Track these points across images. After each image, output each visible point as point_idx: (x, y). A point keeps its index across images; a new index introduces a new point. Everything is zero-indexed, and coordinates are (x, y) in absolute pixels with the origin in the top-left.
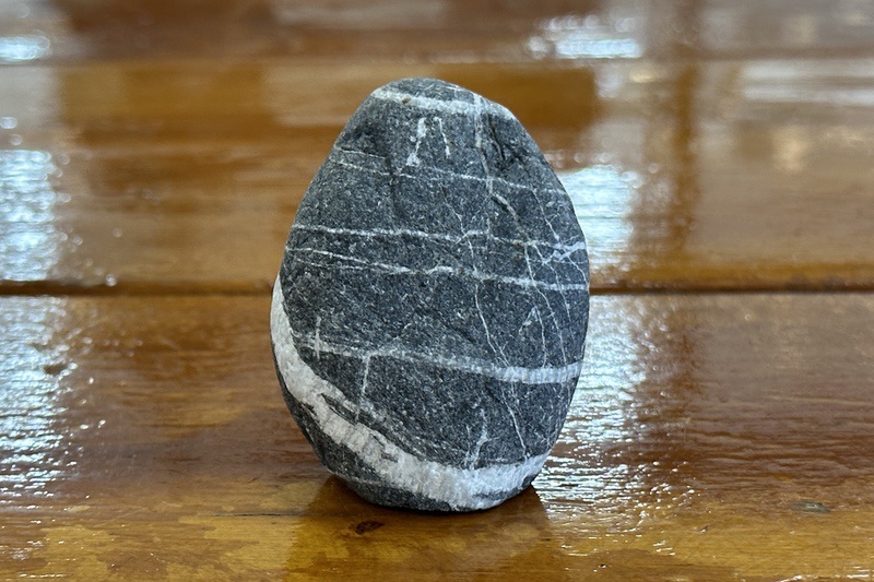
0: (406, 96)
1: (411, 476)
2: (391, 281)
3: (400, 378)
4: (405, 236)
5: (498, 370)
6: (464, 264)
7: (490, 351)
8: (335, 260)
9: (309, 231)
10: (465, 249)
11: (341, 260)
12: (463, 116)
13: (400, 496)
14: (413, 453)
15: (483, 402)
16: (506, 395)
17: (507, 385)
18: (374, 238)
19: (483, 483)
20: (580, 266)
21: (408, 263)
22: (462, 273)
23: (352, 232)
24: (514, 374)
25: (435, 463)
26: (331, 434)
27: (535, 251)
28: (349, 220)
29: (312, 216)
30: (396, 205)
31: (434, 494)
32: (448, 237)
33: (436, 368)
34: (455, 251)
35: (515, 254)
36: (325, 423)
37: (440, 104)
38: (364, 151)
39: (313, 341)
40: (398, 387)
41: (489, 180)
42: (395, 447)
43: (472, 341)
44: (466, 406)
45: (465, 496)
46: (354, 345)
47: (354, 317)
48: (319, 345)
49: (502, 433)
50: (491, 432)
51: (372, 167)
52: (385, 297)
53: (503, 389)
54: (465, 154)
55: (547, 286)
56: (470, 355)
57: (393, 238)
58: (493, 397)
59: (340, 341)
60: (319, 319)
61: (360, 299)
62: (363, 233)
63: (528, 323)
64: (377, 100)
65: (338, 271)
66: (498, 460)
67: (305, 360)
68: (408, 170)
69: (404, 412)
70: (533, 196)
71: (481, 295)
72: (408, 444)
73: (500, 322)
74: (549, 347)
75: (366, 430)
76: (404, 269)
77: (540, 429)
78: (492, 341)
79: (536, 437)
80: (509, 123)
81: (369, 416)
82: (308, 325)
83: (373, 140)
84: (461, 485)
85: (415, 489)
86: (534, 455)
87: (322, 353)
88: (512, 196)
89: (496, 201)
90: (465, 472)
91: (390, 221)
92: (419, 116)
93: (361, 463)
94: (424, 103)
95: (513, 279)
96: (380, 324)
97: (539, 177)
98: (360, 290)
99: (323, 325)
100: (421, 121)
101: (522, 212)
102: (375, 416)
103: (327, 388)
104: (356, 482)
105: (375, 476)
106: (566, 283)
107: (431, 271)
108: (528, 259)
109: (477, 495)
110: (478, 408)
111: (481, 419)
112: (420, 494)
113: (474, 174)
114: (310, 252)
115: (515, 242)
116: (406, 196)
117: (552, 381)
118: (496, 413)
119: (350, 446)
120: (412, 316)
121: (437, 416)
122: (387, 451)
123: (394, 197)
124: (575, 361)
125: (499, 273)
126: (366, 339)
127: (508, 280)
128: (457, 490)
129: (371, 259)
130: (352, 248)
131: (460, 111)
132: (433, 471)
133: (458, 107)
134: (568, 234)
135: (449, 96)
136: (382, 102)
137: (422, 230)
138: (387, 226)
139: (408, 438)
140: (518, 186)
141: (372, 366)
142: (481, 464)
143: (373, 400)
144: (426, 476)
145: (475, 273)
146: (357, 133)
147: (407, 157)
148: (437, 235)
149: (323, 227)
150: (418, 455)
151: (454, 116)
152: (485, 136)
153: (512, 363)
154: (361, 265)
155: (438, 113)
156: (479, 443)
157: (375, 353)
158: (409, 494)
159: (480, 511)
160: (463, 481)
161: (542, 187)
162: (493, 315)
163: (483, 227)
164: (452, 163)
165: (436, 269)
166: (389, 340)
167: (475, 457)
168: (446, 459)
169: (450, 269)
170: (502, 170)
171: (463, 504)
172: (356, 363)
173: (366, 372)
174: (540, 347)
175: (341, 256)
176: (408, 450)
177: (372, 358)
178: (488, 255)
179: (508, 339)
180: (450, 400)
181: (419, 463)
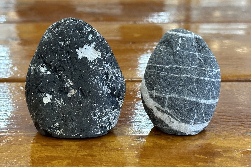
0: (176, 33)
1: (177, 126)
2: (173, 78)
3: (175, 102)
4: (177, 67)
5: (200, 100)
6: (191, 74)
7: (198, 95)
8: (159, 73)
9: (152, 66)
10: (191, 70)
11: (161, 73)
12: (190, 38)
13: (174, 131)
14: (178, 121)
15: (196, 108)
16: (201, 106)
17: (201, 104)
18: (169, 67)
19: (194, 128)
20: (219, 75)
21: (177, 74)
22: (191, 76)
23: (164, 66)
24: (203, 101)
25: (183, 123)
26: (157, 116)
27: (208, 71)
28: (163, 63)
29: (153, 62)
30: (174, 60)
31: (182, 131)
32: (187, 67)
33: (184, 100)
34: (189, 71)
35: (204, 72)
36: (155, 113)
37: (185, 35)
38: (166, 46)
39: (153, 93)
40: (175, 104)
42: (173, 119)
43: (193, 93)
44: (191, 109)
45: (190, 131)
46: (164, 94)
47: (164, 87)
48: (155, 94)
49: (200, 116)
50: (197, 115)
51: (168, 50)
52: (172, 82)
53: (201, 105)
54: (191, 47)
55: (211, 80)
56: (193, 96)
57: (174, 68)
58: (198, 106)
59: (160, 93)
60: (155, 87)
61: (166, 82)
62: (166, 66)
63: (207, 89)
64: (168, 34)
65: (160, 76)
66: (199, 122)
67: (151, 97)
68: (177, 51)
69: (176, 110)
70: (208, 57)
71: (195, 82)
73: (200, 88)
74: (212, 95)
75: (166, 115)
76: (176, 75)
77: (209, 115)
78: (198, 93)
79: (207, 117)
80: (201, 40)
81: (167, 111)
82: (152, 89)
83: (168, 44)
85: (178, 130)
86: (207, 121)
87: (156, 96)
88: (202, 58)
89: (199, 59)
90: (190, 125)
91: (173, 63)
92: (179, 38)
93: (164, 123)
94: (181, 34)
95: (203, 78)
96: (170, 89)
97: (209, 53)
99: (156, 89)
100: (180, 39)
101: (205, 61)
102: (169, 111)
103: (156, 104)
104: (163, 128)
105: (168, 126)
106: (216, 79)
107: (183, 76)
108: (207, 73)
109: (193, 131)
110: (194, 110)
111: (195, 112)
112: (179, 131)
113: (193, 52)
114: (153, 71)
115: (203, 69)
116: (177, 57)
117: (212, 103)
118: (199, 111)
119: (162, 119)
120: (178, 87)
121: (184, 111)
122: (171, 120)
123: (174, 58)
124: (217, 98)
125: (200, 76)
126: (167, 92)
127: (202, 78)
128: (188, 130)
129: (168, 73)
130: (163, 70)
132: (183, 125)
133: (189, 36)
134: (216, 67)
135: (186, 33)
136: (170, 34)
137: (181, 66)
138: (172, 65)
139: (177, 117)
140: (204, 55)
141: (168, 99)
142: (195, 124)
143: (168, 107)
144: (181, 126)
145: (194, 76)
146: (164, 42)
147: (177, 48)
148: (184, 67)
149: (156, 65)
150: (179, 121)
151: (188, 38)
152: (195, 43)
153: (203, 99)
154: (166, 74)
155: (184, 37)
156: (194, 118)
157: (169, 96)
158: (176, 131)
159: (193, 135)
160: (190, 128)
161: (210, 55)
162: (198, 87)
163: (196, 65)
164: (188, 49)
165: (184, 75)
166: (173, 93)
167: (193, 122)
168: (186, 122)
169: (188, 75)
170: (200, 51)
171: (189, 133)
172: (164, 98)
173: (167, 100)
174: (209, 95)
176: (177, 120)
177: (168, 97)
178: (197, 72)
179: (202, 92)
180: (187, 107)
181: (179, 123)
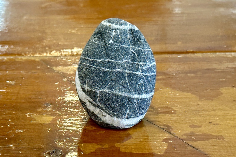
0: (110, 24)
1: (110, 120)
2: (105, 72)
3: (107, 97)
4: (108, 61)
5: (132, 95)
6: (124, 69)
7: (130, 91)
9: (85, 59)
10: (124, 65)
11: (92, 67)
12: (124, 30)
13: (107, 125)
14: (110, 115)
15: (128, 103)
16: (134, 101)
17: (134, 99)
18: (101, 61)
19: (128, 122)
20: (153, 68)
21: (109, 68)
22: (123, 71)
23: (95, 60)
24: (136, 96)
25: (116, 118)
26: (90, 109)
27: (142, 65)
28: (95, 57)
29: (86, 55)
30: (106, 53)
31: (115, 124)
32: (119, 62)
33: (116, 95)
34: (121, 65)
35: (136, 66)
36: (88, 106)
37: (119, 27)
38: (99, 38)
39: (85, 87)
40: (106, 99)
41: (131, 47)
42: (106, 114)
43: (125, 88)
44: (123, 104)
45: (123, 126)
46: (95, 88)
47: (95, 81)
48: (87, 88)
49: (133, 110)
50: (130, 110)
51: (101, 43)
52: (103, 76)
54: (124, 40)
55: (144, 74)
56: (124, 92)
57: (106, 62)
58: (130, 101)
59: (92, 87)
60: (87, 81)
61: (97, 77)
62: (98, 60)
63: (139, 83)
65: (92, 70)
66: (132, 117)
67: (83, 91)
68: (110, 44)
69: (108, 105)
70: (142, 51)
71: (128, 76)
72: (109, 113)
73: (132, 83)
74: (145, 89)
75: (98, 109)
76: (108, 70)
77: (143, 109)
78: (130, 88)
79: (141, 111)
80: (136, 31)
81: (99, 106)
82: (84, 83)
83: (101, 36)
84: (122, 123)
85: (111, 123)
86: (141, 115)
87: (88, 90)
88: (136, 51)
89: (132, 52)
90: (123, 120)
91: (105, 57)
92: (113, 30)
93: (97, 117)
94: (115, 26)
95: (136, 72)
96: (102, 83)
97: (143, 46)
98: (97, 75)
99: (88, 83)
101: (139, 55)
102: (100, 106)
103: (89, 98)
104: (96, 121)
105: (100, 120)
106: (149, 73)
107: (115, 70)
108: (140, 67)
109: (127, 125)
110: (126, 105)
111: (127, 107)
112: (112, 125)
113: (126, 45)
114: (85, 64)
115: (136, 63)
116: (109, 51)
117: (146, 97)
118: (131, 106)
119: (95, 112)
120: (110, 82)
121: (116, 106)
122: (103, 114)
123: (106, 51)
124: (152, 92)
125: (132, 71)
126: (98, 87)
127: (134, 73)
129: (100, 67)
130: (95, 64)
131: (124, 29)
132: (115, 120)
133: (123, 27)
134: (150, 60)
135: (121, 24)
136: (104, 25)
137: (113, 60)
138: (104, 58)
139: (109, 111)
140: (138, 48)
141: (100, 94)
142: (127, 118)
143: (100, 102)
144: (113, 121)
145: (126, 71)
146: (98, 33)
147: (110, 41)
149: (88, 58)
150: (111, 116)
151: (122, 30)
152: (130, 34)
153: (135, 93)
154: (97, 68)
155: (118, 29)
156: (127, 113)
157: (101, 91)
158: (109, 125)
159: (127, 128)
160: (123, 122)
161: (144, 48)
163: (129, 59)
164: (121, 43)
165: (116, 70)
166: (104, 87)
167: (126, 116)
168: (118, 117)
169: (120, 70)
170: (134, 43)
172: (96, 93)
173: (98, 95)
174: (142, 89)
175: (92, 66)
176: (109, 114)
177: (100, 92)
178: (130, 66)
179: (134, 88)
180: (119, 103)
181: (112, 118)
